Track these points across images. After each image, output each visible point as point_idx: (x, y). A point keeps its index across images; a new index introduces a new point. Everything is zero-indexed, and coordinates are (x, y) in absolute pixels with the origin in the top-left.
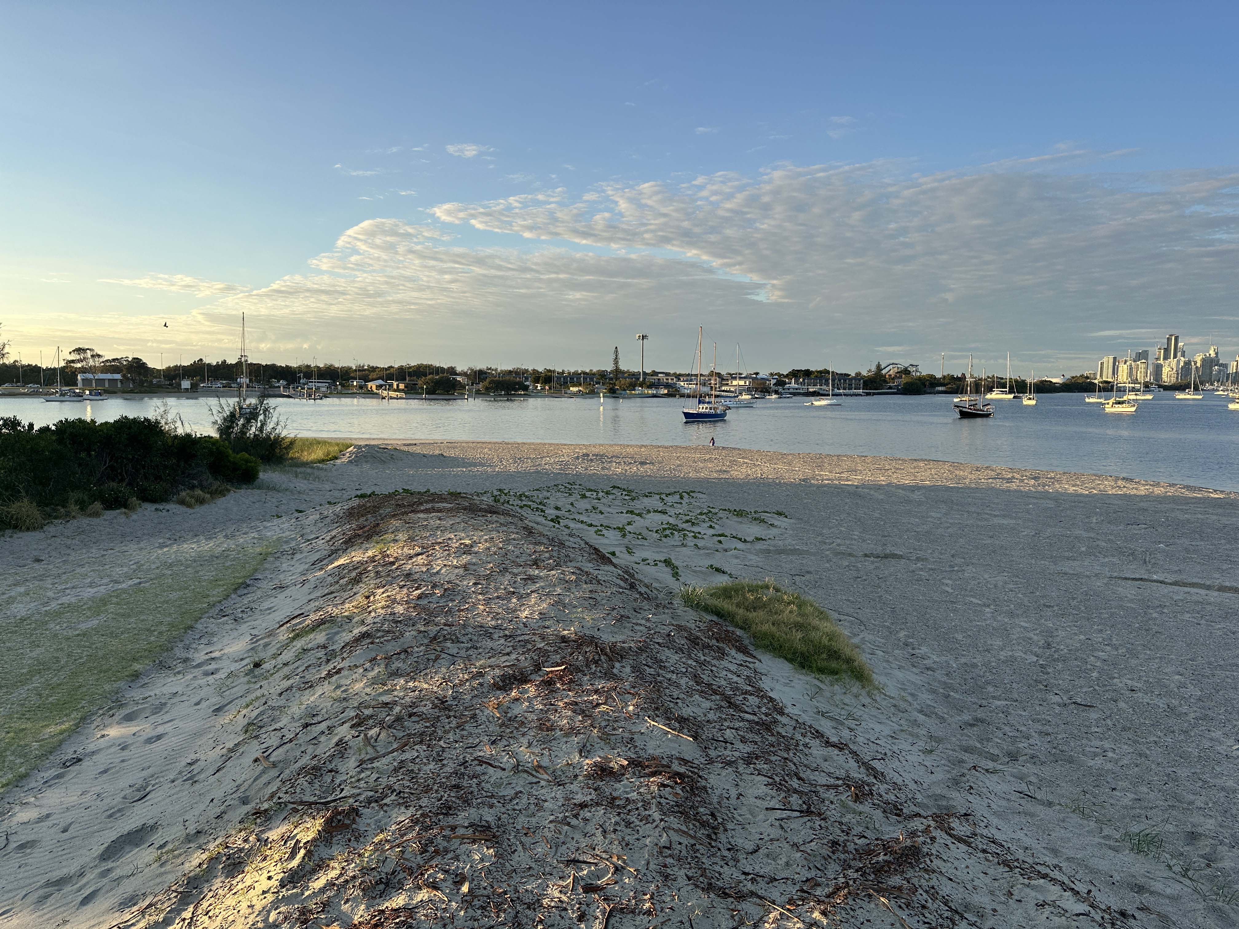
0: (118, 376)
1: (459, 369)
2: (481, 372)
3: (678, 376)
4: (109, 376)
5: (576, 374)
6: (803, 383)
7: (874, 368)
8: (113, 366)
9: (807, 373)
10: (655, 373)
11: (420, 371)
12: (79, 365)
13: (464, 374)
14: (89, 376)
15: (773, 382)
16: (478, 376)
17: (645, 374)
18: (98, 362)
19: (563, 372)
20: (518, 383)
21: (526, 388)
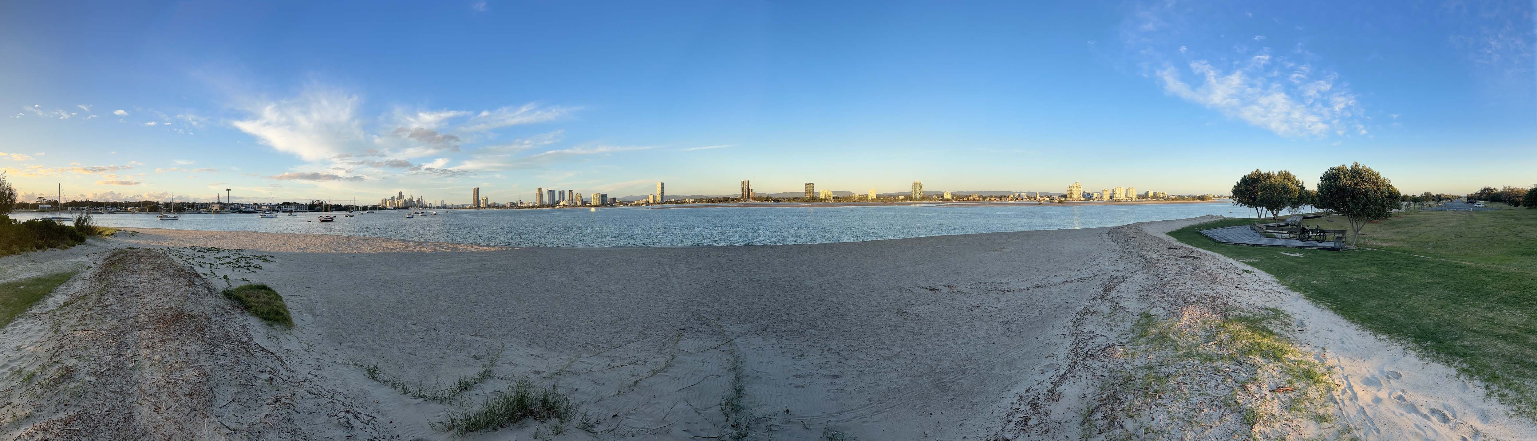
0: (50, 206)
1: (160, 203)
2: (168, 203)
3: (242, 205)
4: (47, 206)
5: (204, 204)
6: (287, 208)
7: (311, 202)
8: (49, 203)
9: (288, 204)
10: (233, 204)
11: (146, 203)
12: (39, 203)
13: (161, 204)
14: (42, 206)
15: (277, 207)
16: (167, 205)
17: (229, 204)
18: (44, 202)
19: (199, 203)
20: (181, 207)
21: (185, 209)
